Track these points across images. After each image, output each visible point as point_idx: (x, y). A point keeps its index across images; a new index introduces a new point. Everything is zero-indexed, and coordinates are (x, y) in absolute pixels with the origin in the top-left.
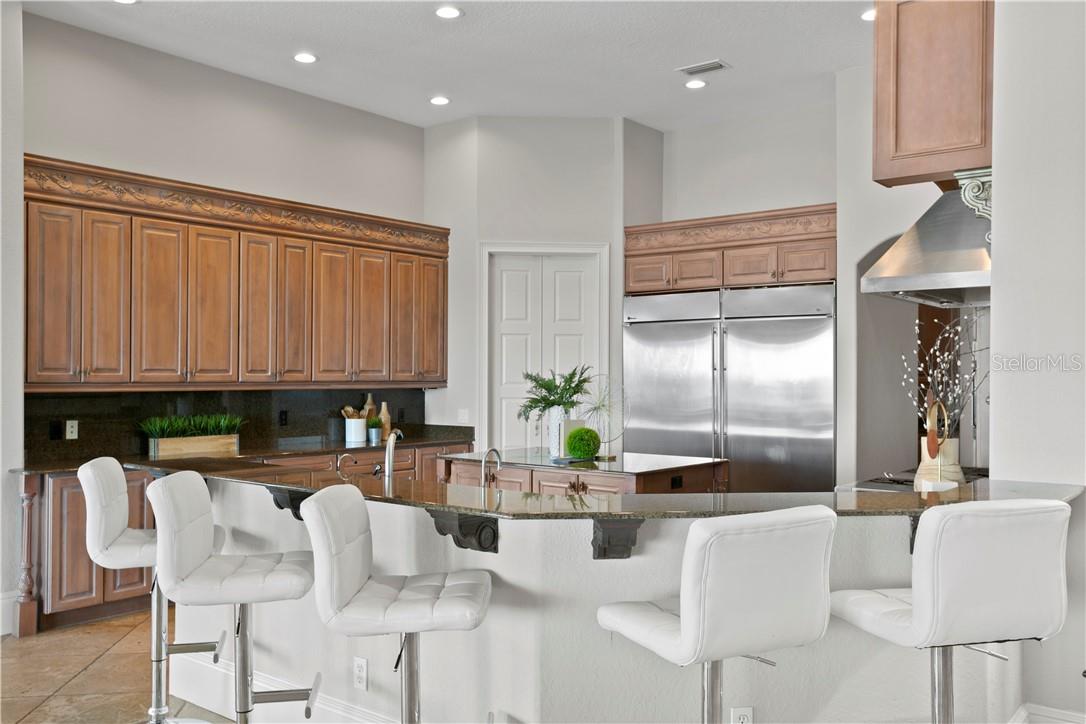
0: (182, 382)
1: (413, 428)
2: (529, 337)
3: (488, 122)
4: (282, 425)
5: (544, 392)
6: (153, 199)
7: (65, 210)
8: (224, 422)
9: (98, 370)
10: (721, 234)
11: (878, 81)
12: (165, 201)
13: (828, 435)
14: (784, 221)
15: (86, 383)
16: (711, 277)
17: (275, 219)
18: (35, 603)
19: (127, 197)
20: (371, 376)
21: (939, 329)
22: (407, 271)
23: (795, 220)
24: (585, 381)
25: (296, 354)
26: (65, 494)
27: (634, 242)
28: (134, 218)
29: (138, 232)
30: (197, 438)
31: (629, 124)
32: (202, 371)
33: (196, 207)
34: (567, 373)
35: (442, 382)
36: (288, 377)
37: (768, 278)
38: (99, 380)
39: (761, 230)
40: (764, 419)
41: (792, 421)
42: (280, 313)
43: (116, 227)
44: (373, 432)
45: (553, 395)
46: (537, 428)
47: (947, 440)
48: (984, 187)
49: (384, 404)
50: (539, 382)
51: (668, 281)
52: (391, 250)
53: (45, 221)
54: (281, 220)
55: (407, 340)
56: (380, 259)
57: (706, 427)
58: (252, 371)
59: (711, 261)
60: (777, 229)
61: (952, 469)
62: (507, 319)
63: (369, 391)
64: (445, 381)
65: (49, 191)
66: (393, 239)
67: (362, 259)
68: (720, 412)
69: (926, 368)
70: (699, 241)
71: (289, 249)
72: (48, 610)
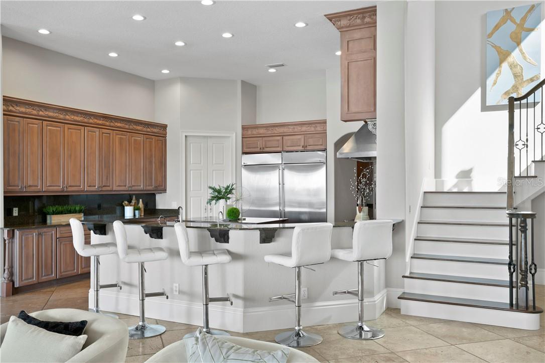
0: (63, 191)
1: (151, 210)
2: (202, 171)
3: (185, 80)
4: (99, 209)
5: (216, 194)
6: (51, 114)
7: (17, 119)
8: (77, 208)
9: (30, 186)
10: (281, 130)
11: (342, 87)
12: (55, 115)
13: (324, 210)
14: (307, 126)
15: (26, 192)
16: (278, 147)
17: (98, 122)
18: (11, 283)
19: (41, 113)
20: (136, 188)
21: (362, 170)
22: (151, 142)
23: (311, 125)
24: (233, 189)
25: (107, 179)
26: (23, 237)
27: (246, 132)
28: (44, 122)
29: (45, 128)
30: (67, 215)
31: (243, 82)
32: (70, 186)
33: (67, 117)
34: (225, 186)
35: (165, 191)
36: (104, 189)
37: (301, 148)
38: (31, 190)
39: (298, 129)
40: (300, 204)
41: (310, 205)
42: (100, 162)
43: (37, 126)
44: (137, 212)
45: (220, 195)
46: (206, 209)
47: (364, 207)
48: (375, 124)
49: (141, 200)
50: (214, 190)
51: (261, 148)
52: (144, 134)
53: (9, 124)
54: (100, 122)
55: (151, 173)
56: (140, 138)
57: (277, 208)
58: (90, 186)
59: (278, 140)
60: (304, 128)
61: (366, 217)
62: (193, 163)
63: (134, 194)
64: (166, 190)
65: (11, 111)
66: (145, 129)
67: (133, 138)
68: (282, 202)
69: (358, 184)
70: (273, 132)
71: (104, 134)
72: (17, 285)
